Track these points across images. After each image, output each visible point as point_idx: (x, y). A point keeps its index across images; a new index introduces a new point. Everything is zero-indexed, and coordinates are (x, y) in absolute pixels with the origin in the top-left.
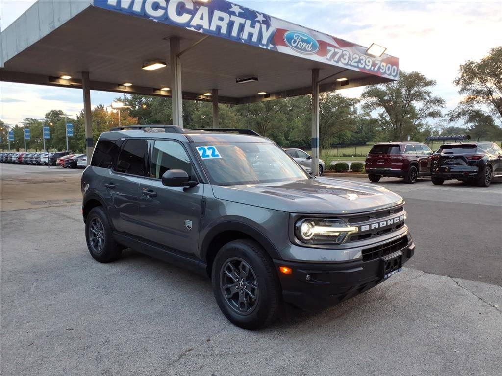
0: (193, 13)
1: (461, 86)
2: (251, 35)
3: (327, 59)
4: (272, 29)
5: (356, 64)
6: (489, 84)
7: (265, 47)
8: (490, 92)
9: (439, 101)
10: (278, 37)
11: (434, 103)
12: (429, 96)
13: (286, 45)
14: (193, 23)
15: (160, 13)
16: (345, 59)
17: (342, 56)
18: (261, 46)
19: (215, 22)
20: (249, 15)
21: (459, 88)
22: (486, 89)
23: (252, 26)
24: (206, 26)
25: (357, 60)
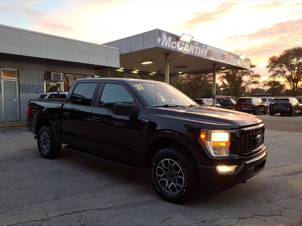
0: (184, 46)
1: (269, 69)
2: (201, 53)
3: (228, 62)
4: (207, 50)
5: (235, 63)
6: (283, 68)
7: (205, 58)
8: (284, 72)
9: (258, 76)
10: (209, 53)
11: (255, 77)
12: (253, 73)
13: (212, 57)
14: (184, 50)
15: (175, 47)
16: (231, 61)
17: (230, 60)
18: (204, 58)
19: (190, 49)
20: (200, 45)
21: (268, 69)
22: (282, 71)
23: (201, 50)
24: (187, 51)
25: (235, 61)
